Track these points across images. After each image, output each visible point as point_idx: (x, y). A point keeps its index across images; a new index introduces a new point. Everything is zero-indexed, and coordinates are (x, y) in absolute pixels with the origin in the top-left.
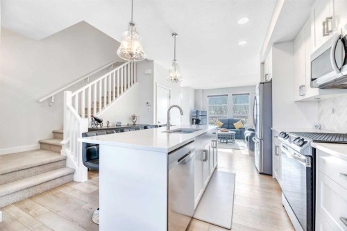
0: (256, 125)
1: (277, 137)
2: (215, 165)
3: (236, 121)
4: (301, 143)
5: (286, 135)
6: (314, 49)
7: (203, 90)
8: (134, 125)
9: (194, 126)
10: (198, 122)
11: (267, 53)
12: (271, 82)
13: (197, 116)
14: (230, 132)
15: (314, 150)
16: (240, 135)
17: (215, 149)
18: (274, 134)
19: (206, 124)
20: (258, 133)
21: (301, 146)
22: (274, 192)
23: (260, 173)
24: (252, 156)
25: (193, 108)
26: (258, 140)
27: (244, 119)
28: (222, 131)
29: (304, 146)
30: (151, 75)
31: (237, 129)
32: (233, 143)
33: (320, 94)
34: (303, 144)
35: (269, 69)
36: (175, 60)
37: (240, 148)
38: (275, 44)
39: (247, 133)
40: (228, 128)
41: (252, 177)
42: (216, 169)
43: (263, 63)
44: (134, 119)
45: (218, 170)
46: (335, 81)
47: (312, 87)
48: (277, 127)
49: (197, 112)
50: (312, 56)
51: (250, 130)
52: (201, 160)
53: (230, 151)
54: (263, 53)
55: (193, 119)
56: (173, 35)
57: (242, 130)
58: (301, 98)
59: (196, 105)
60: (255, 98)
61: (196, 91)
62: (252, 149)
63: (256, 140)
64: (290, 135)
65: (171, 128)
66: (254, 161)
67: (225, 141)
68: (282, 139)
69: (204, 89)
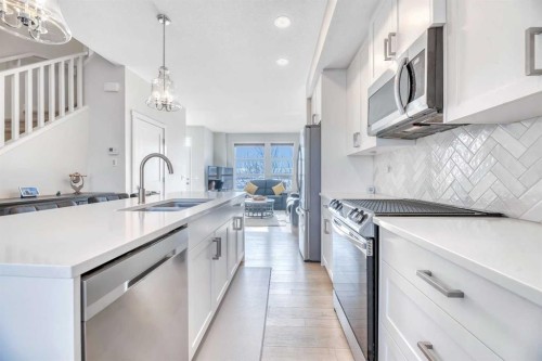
0: (300, 190)
1: (327, 207)
2: (240, 258)
3: (276, 183)
4: (360, 218)
5: (338, 205)
6: (373, 81)
7: (227, 134)
8: (78, 193)
9: (213, 193)
10: (219, 185)
11: (316, 83)
12: (319, 126)
13: (217, 176)
14: (268, 200)
15: (377, 228)
16: (280, 205)
17: (240, 232)
18: (323, 203)
19: (232, 188)
20: (303, 201)
21: (360, 222)
22: (323, 288)
23: (306, 261)
24: (295, 234)
25: (211, 164)
26: (303, 212)
27: (286, 181)
28: (255, 199)
29: (364, 223)
30: (120, 96)
31: (277, 196)
32: (271, 216)
33: (378, 145)
34: (363, 219)
35: (317, 108)
36: (164, 68)
37: (281, 223)
38: (325, 70)
39: (290, 201)
40: (265, 194)
41: (295, 268)
42: (242, 263)
43: (310, 99)
44: (76, 181)
45: (246, 264)
46: (397, 126)
47: (369, 134)
48: (328, 193)
49: (218, 169)
50: (370, 89)
51: (294, 196)
52: (208, 258)
53: (265, 229)
54: (310, 83)
55: (210, 182)
56: (159, 17)
57: (284, 196)
58: (355, 151)
59: (215, 157)
60: (300, 149)
61: (216, 135)
62: (295, 224)
63: (301, 212)
64: (344, 204)
65: (150, 200)
66: (297, 242)
67: (260, 215)
68: (334, 211)
69: (229, 132)
